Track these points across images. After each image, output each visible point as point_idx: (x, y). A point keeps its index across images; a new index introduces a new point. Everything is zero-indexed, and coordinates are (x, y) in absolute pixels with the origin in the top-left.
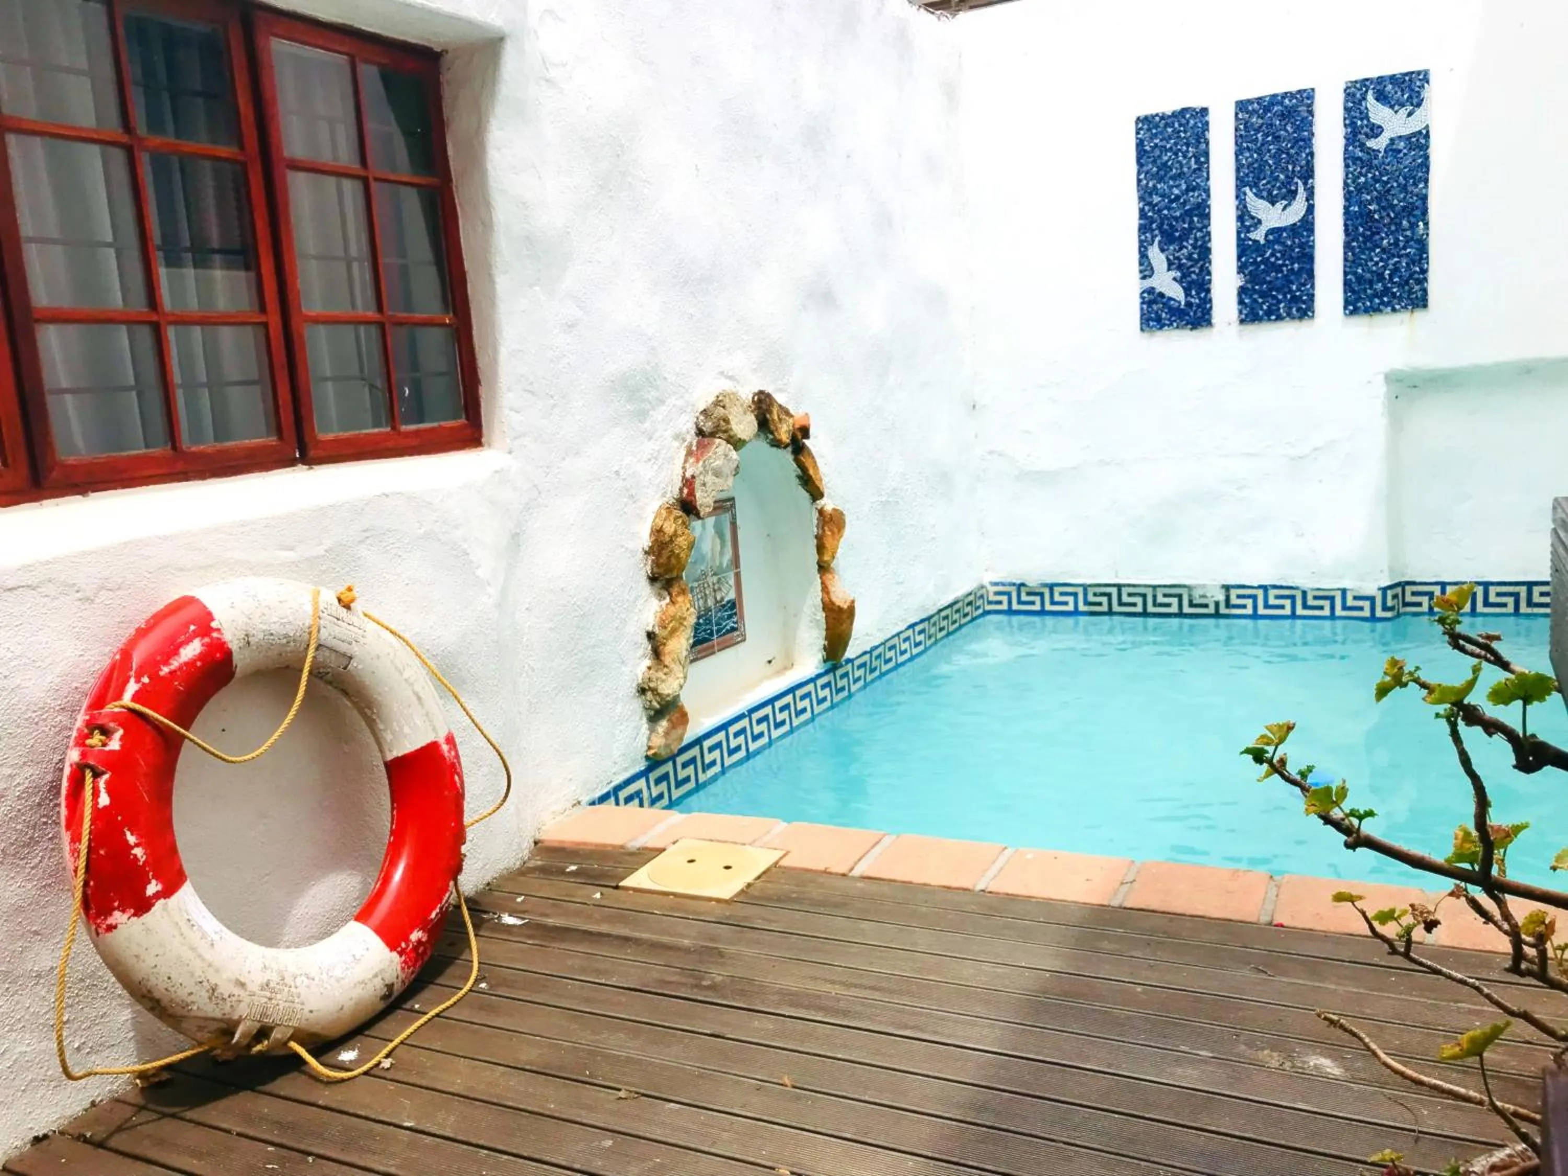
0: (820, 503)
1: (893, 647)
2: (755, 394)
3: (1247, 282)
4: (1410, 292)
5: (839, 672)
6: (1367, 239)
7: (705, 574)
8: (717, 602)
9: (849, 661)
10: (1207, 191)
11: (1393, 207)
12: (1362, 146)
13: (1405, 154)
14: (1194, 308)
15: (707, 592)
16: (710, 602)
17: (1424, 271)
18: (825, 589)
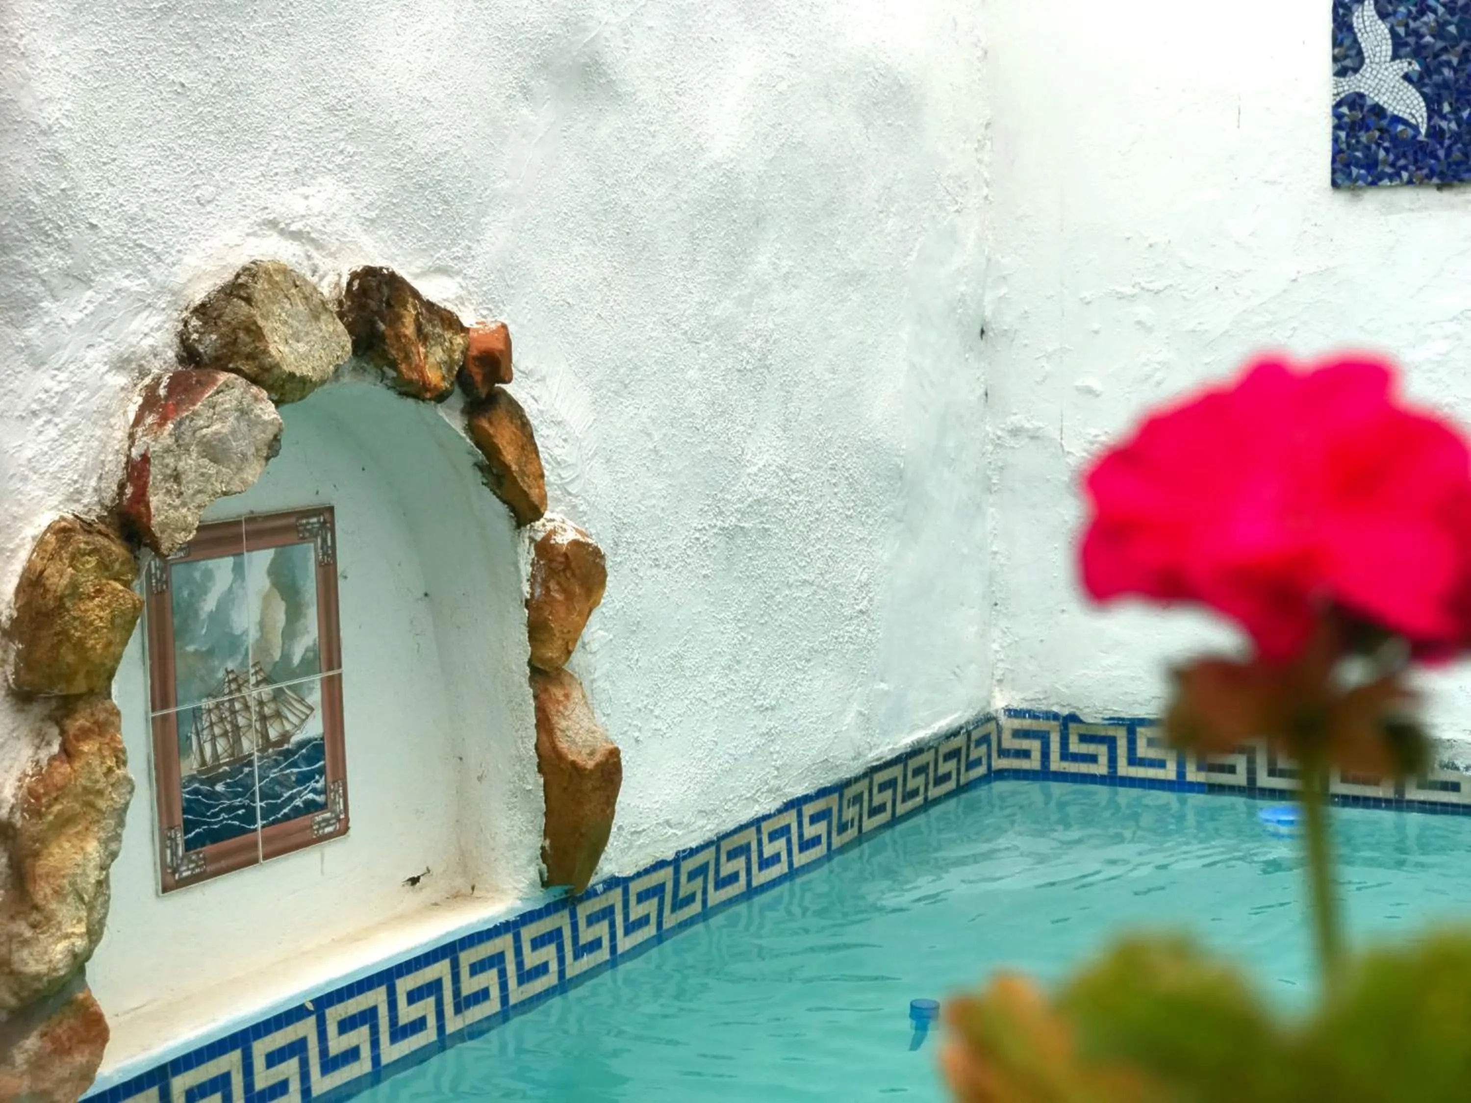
0: (540, 528)
2: (354, 276)
5: (584, 910)
7: (237, 681)
8: (267, 743)
9: (613, 882)
14: (1447, 142)
15: (241, 721)
16: (249, 745)
18: (544, 724)
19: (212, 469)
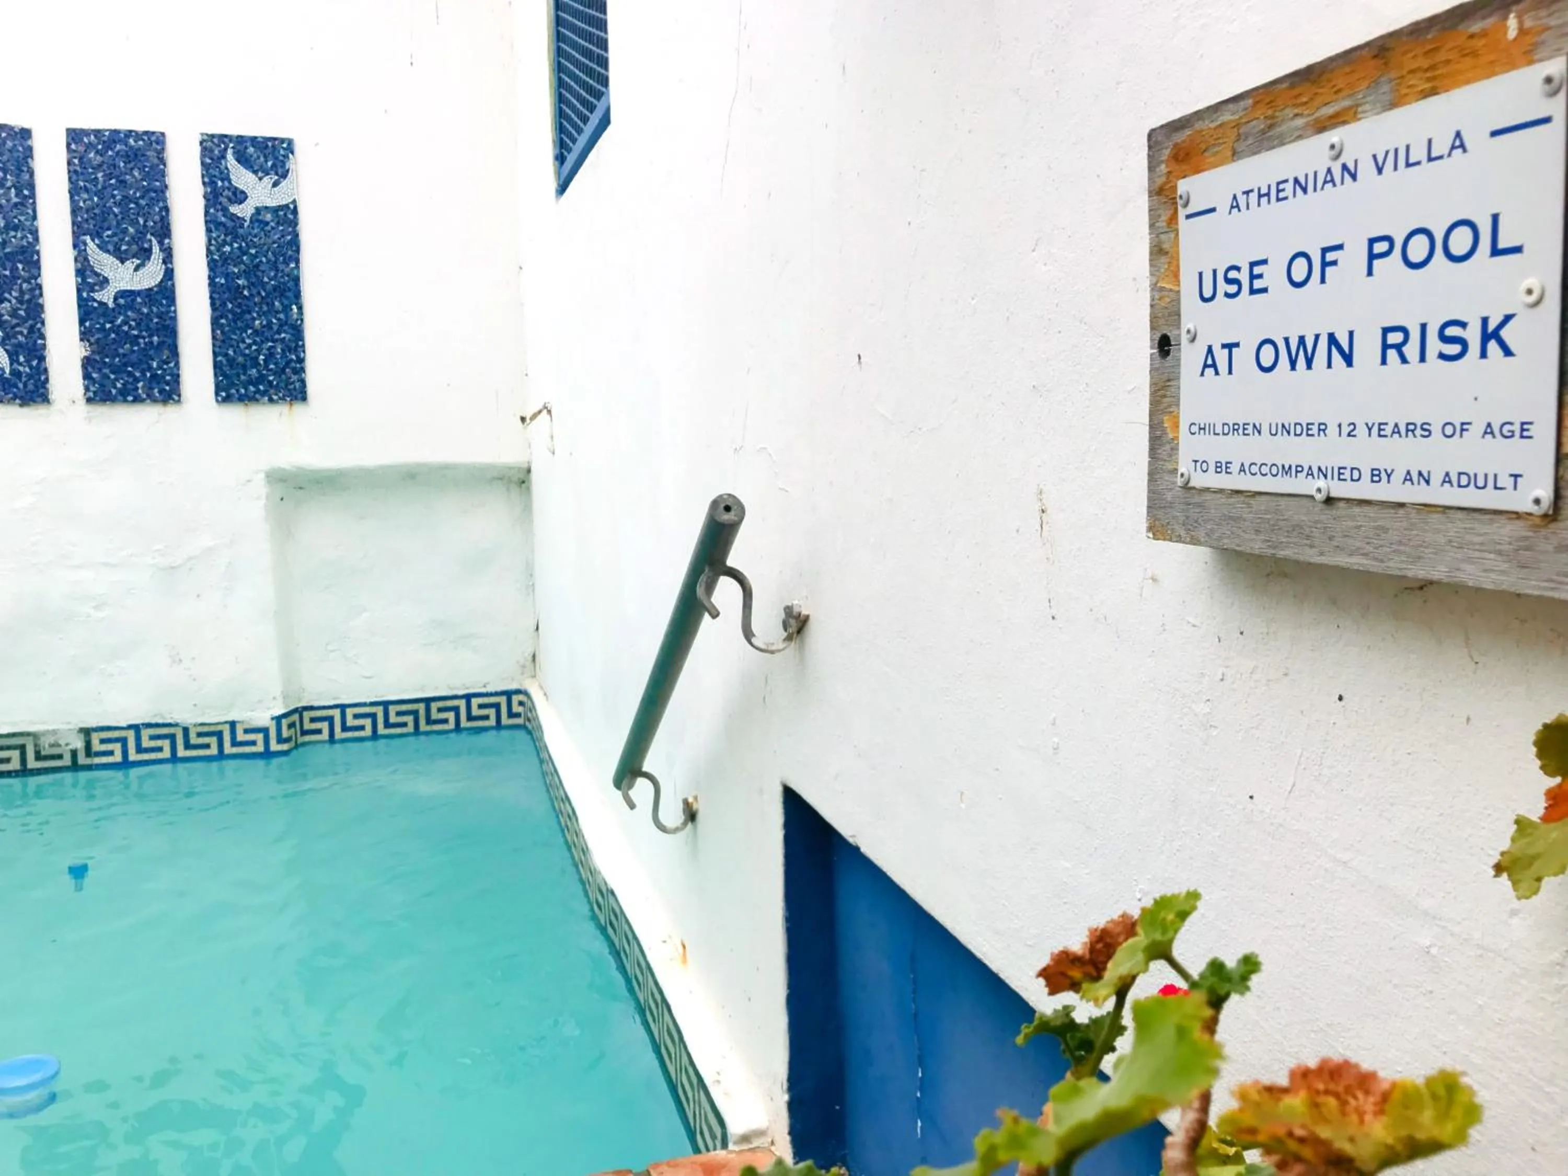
3: (93, 352)
4: (288, 383)
6: (237, 317)
10: (35, 233)
11: (263, 285)
12: (225, 210)
13: (273, 228)
14: (24, 379)
17: (301, 361)
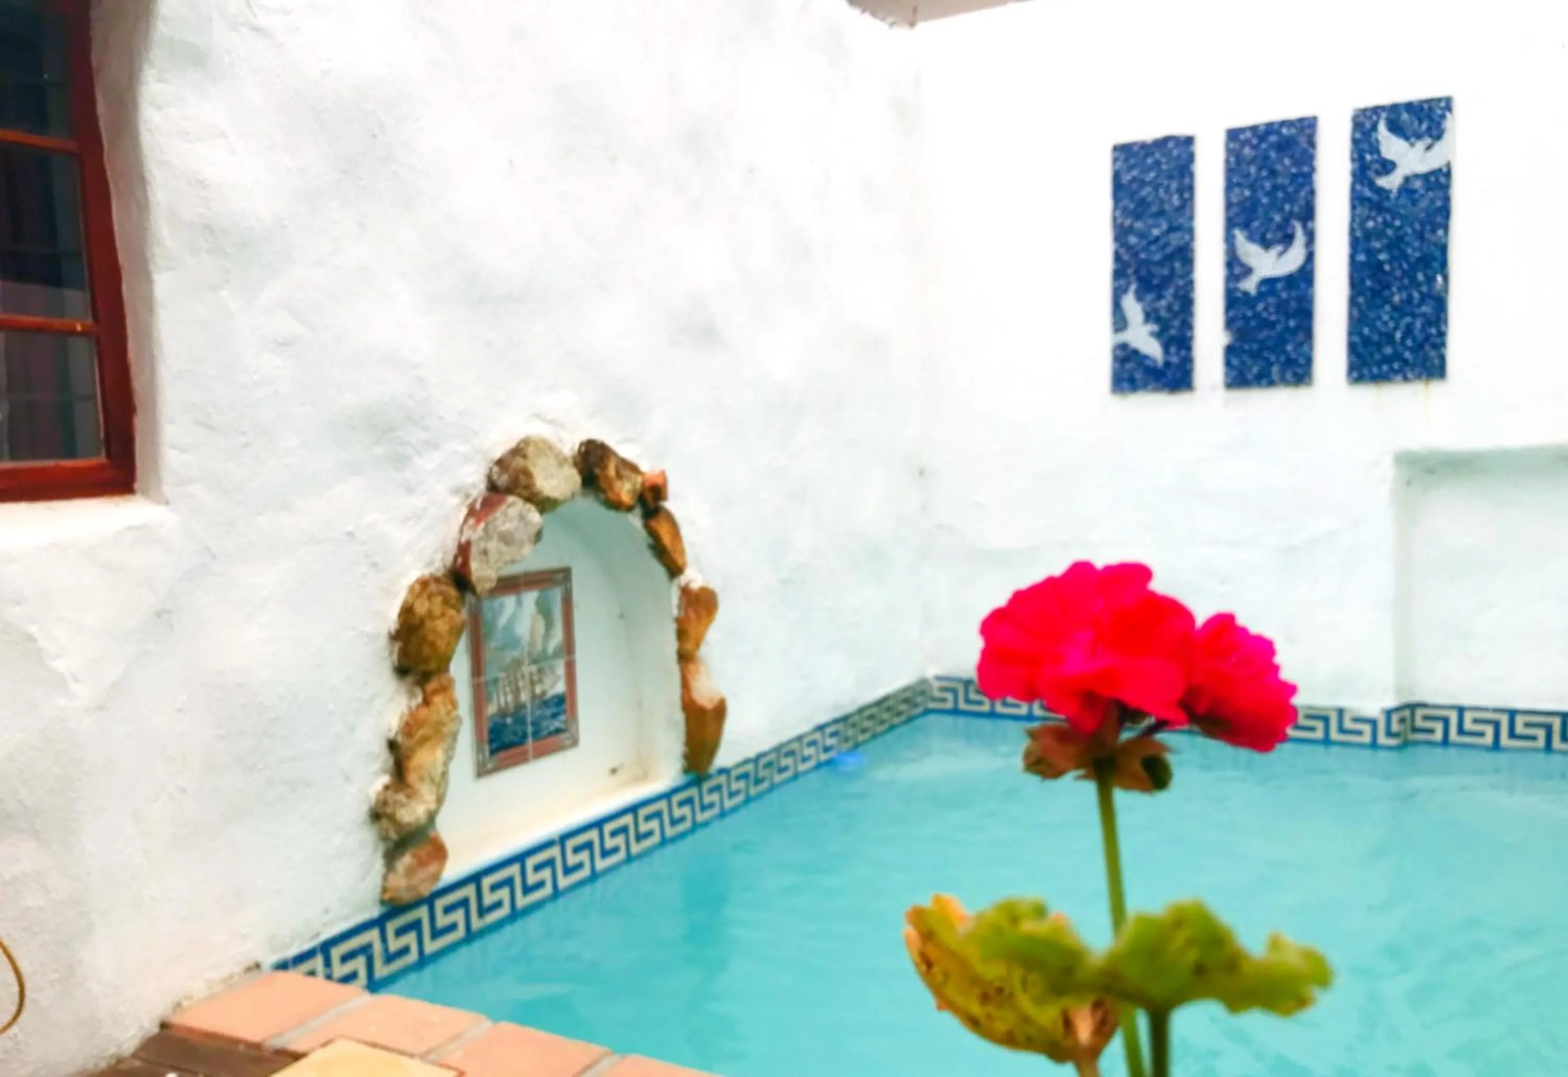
0: (683, 579)
1: (791, 753)
2: (582, 444)
3: (1237, 339)
4: (1426, 359)
5: (706, 786)
6: (1375, 294)
7: (517, 663)
8: (534, 697)
9: (723, 771)
10: (1191, 231)
11: (1405, 256)
12: (1371, 185)
13: (1422, 196)
14: (1173, 368)
15: (521, 684)
16: (524, 697)
17: (1442, 334)
18: (685, 685)
19: (505, 549)
